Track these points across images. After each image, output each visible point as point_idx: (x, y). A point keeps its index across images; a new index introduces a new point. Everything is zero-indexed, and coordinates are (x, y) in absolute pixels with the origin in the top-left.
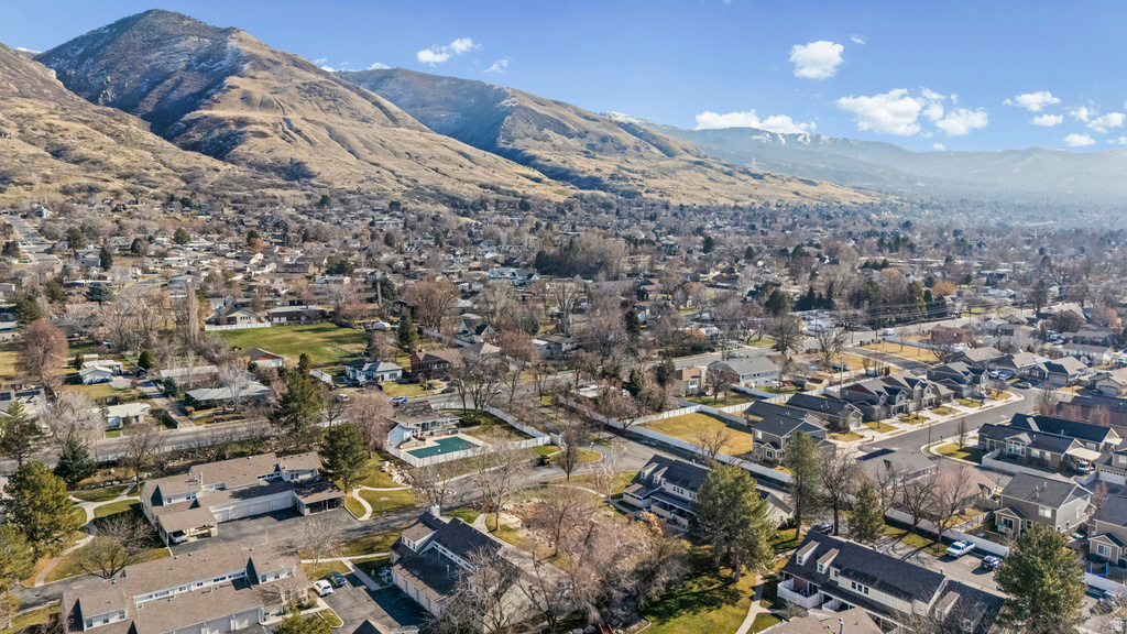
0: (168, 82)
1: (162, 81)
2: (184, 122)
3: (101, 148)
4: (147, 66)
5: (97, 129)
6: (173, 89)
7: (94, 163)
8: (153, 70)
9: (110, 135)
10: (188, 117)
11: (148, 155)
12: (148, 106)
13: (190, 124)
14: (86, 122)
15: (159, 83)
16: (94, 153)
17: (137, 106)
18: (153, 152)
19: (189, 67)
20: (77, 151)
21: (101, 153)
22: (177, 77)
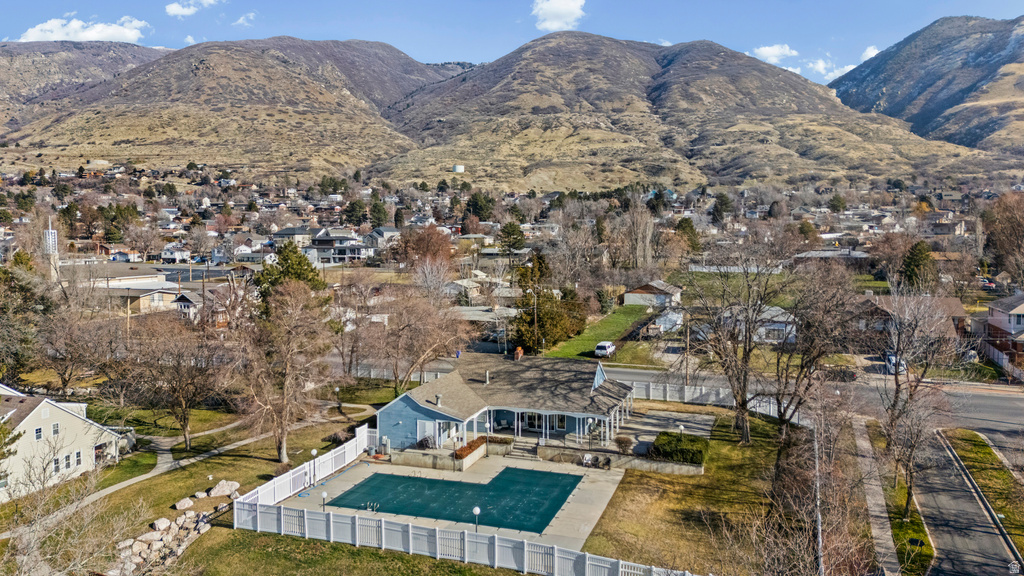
0: (940, 83)
1: (935, 83)
2: (944, 117)
3: (843, 145)
4: (923, 72)
5: (849, 131)
6: (943, 89)
7: (831, 158)
8: (928, 74)
9: (858, 134)
10: (950, 111)
11: (889, 148)
12: (914, 109)
13: (947, 119)
14: (840, 126)
15: (930, 85)
16: (836, 150)
17: (903, 109)
18: (894, 145)
19: (965, 64)
20: (820, 150)
21: (842, 150)
22: (950, 77)
